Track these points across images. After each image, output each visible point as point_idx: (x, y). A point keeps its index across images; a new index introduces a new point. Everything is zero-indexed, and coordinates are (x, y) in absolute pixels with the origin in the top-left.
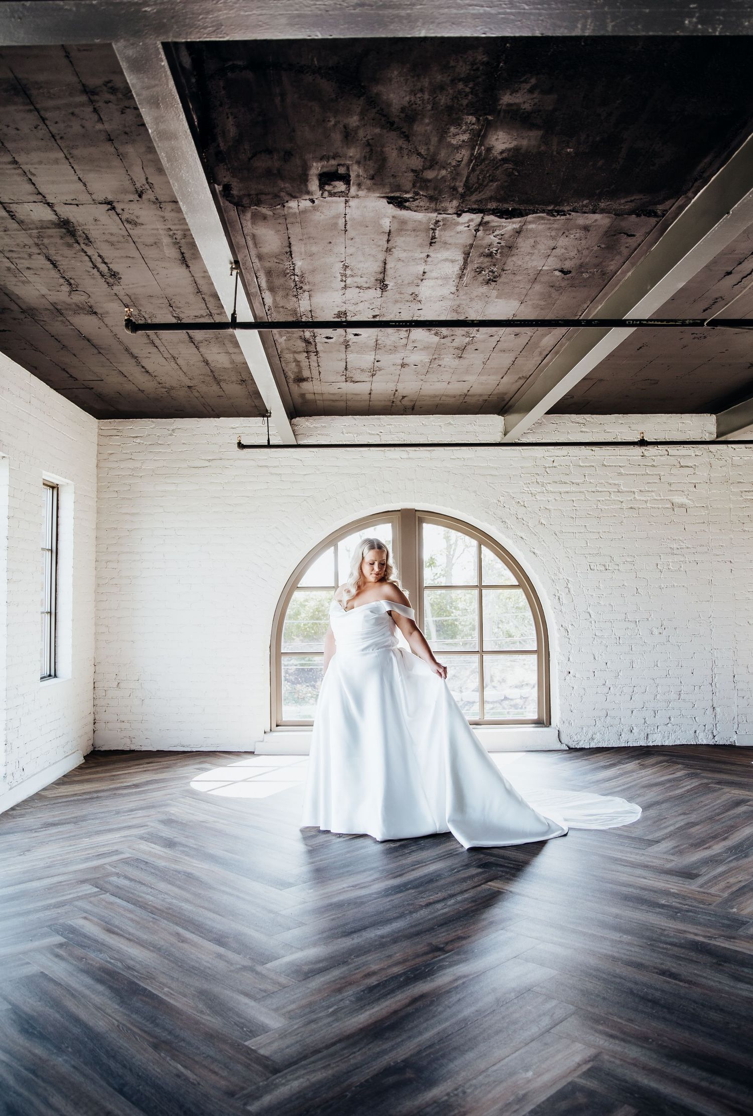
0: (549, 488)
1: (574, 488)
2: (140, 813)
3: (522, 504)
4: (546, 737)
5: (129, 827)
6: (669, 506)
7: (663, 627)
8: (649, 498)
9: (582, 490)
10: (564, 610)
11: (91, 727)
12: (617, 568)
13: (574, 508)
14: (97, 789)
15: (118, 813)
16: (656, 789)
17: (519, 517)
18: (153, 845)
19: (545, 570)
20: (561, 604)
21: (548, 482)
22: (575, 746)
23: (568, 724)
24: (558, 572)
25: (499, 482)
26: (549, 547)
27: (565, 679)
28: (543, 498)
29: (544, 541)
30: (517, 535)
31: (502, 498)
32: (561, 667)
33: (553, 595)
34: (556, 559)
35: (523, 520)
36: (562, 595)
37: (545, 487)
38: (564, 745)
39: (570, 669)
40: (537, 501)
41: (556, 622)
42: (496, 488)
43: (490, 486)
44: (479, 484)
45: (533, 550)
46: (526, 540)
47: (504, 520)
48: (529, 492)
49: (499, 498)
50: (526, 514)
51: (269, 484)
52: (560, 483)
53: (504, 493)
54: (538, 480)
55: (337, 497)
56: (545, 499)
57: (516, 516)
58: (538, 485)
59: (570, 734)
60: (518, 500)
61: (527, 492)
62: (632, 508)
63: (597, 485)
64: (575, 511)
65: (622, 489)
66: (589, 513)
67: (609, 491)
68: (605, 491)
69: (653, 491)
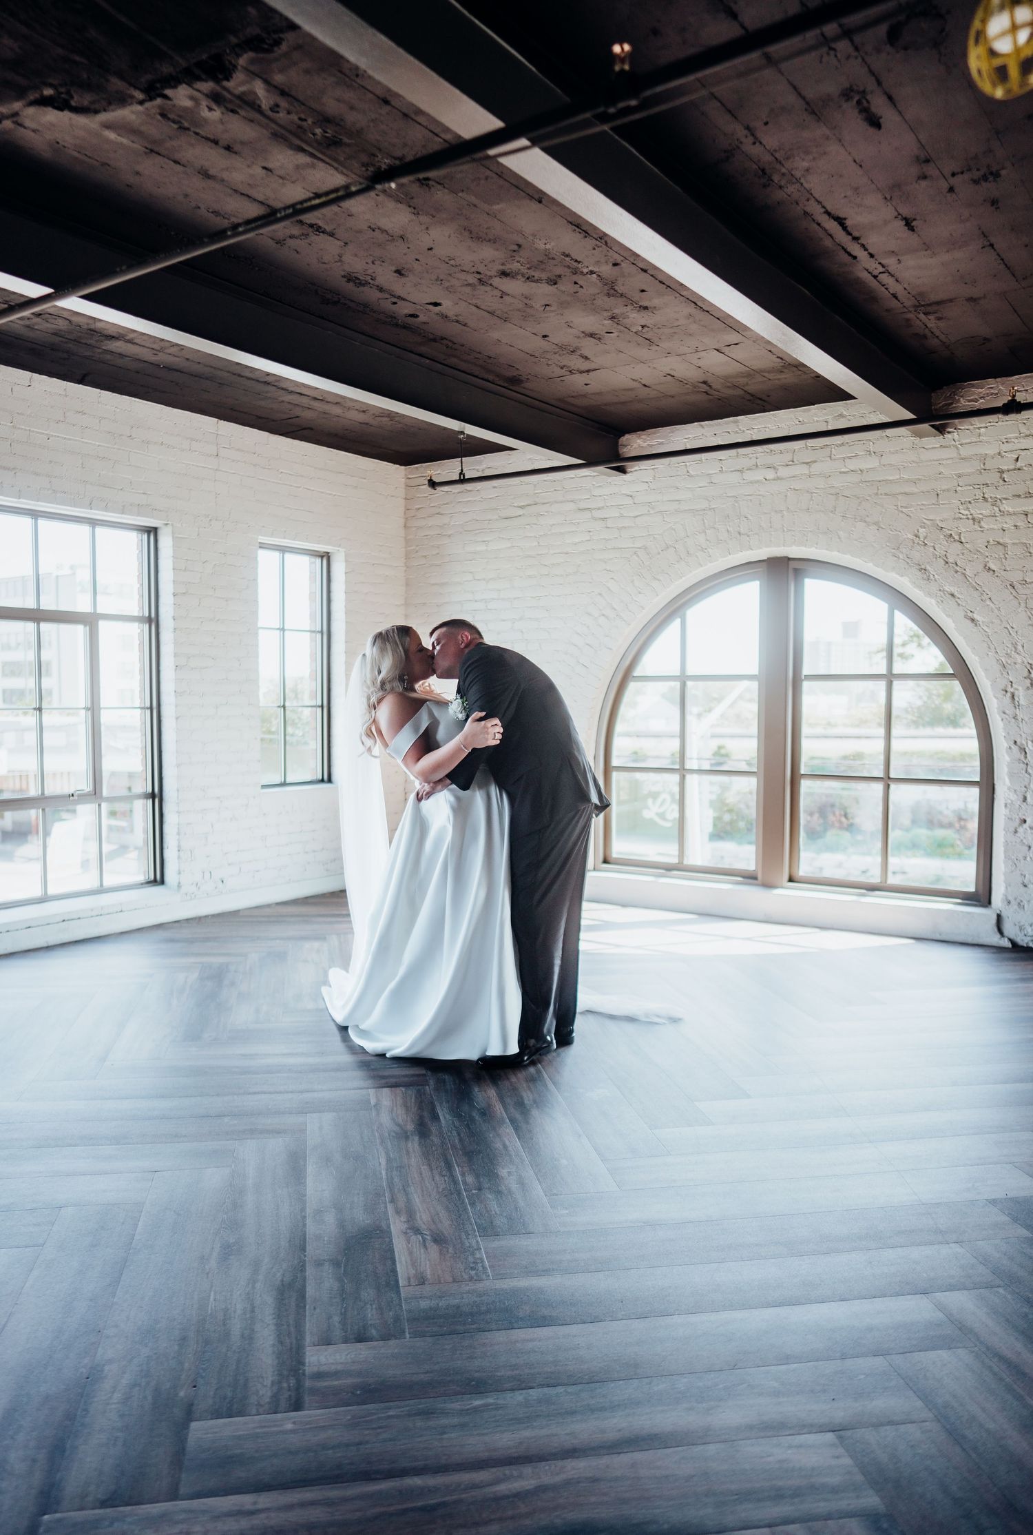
0: (1006, 507)
3: (956, 538)
4: (979, 921)
10: (1020, 716)
17: (951, 560)
19: (989, 648)
20: (1015, 707)
21: (1004, 496)
22: (1027, 943)
23: (1016, 907)
24: (1013, 653)
25: (918, 505)
26: (999, 609)
27: (1016, 832)
28: (992, 526)
29: (990, 599)
30: (944, 590)
31: (921, 530)
32: (1010, 812)
33: (1003, 690)
34: (1010, 629)
35: (956, 564)
36: (1017, 689)
37: (998, 507)
38: (1006, 939)
39: (1024, 815)
40: (982, 531)
41: (1005, 737)
42: (911, 515)
43: (902, 512)
44: (884, 510)
45: (970, 614)
46: (959, 598)
47: (923, 567)
48: (970, 517)
49: (916, 532)
50: (961, 556)
51: (591, 534)
52: (1026, 497)
53: (924, 520)
54: (986, 496)
55: (676, 546)
56: (995, 527)
57: (945, 559)
58: (986, 503)
59: (1019, 923)
60: (950, 532)
61: (965, 517)
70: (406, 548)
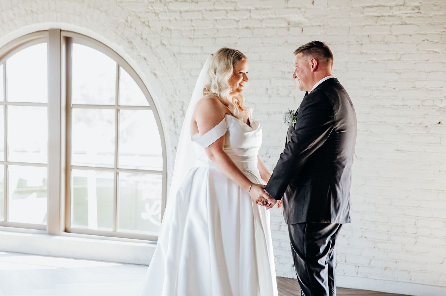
0: (171, 7)
1: (192, 7)
3: (147, 24)
6: (285, 25)
8: (264, 17)
9: (200, 9)
13: (192, 28)
17: (144, 37)
25: (127, 2)
26: (168, 68)
28: (165, 18)
29: (163, 62)
30: (140, 55)
31: (129, 18)
35: (147, 40)
37: (167, 6)
40: (160, 21)
42: (124, 8)
45: (153, 71)
46: (148, 60)
47: (130, 40)
48: (153, 11)
49: (126, 18)
50: (149, 35)
52: (180, 2)
53: (131, 12)
57: (141, 36)
60: (143, 20)
61: (150, 11)
62: (247, 28)
63: (215, 3)
64: (193, 31)
65: (238, 7)
66: (206, 33)
67: (225, 10)
68: (222, 10)
69: (268, 9)
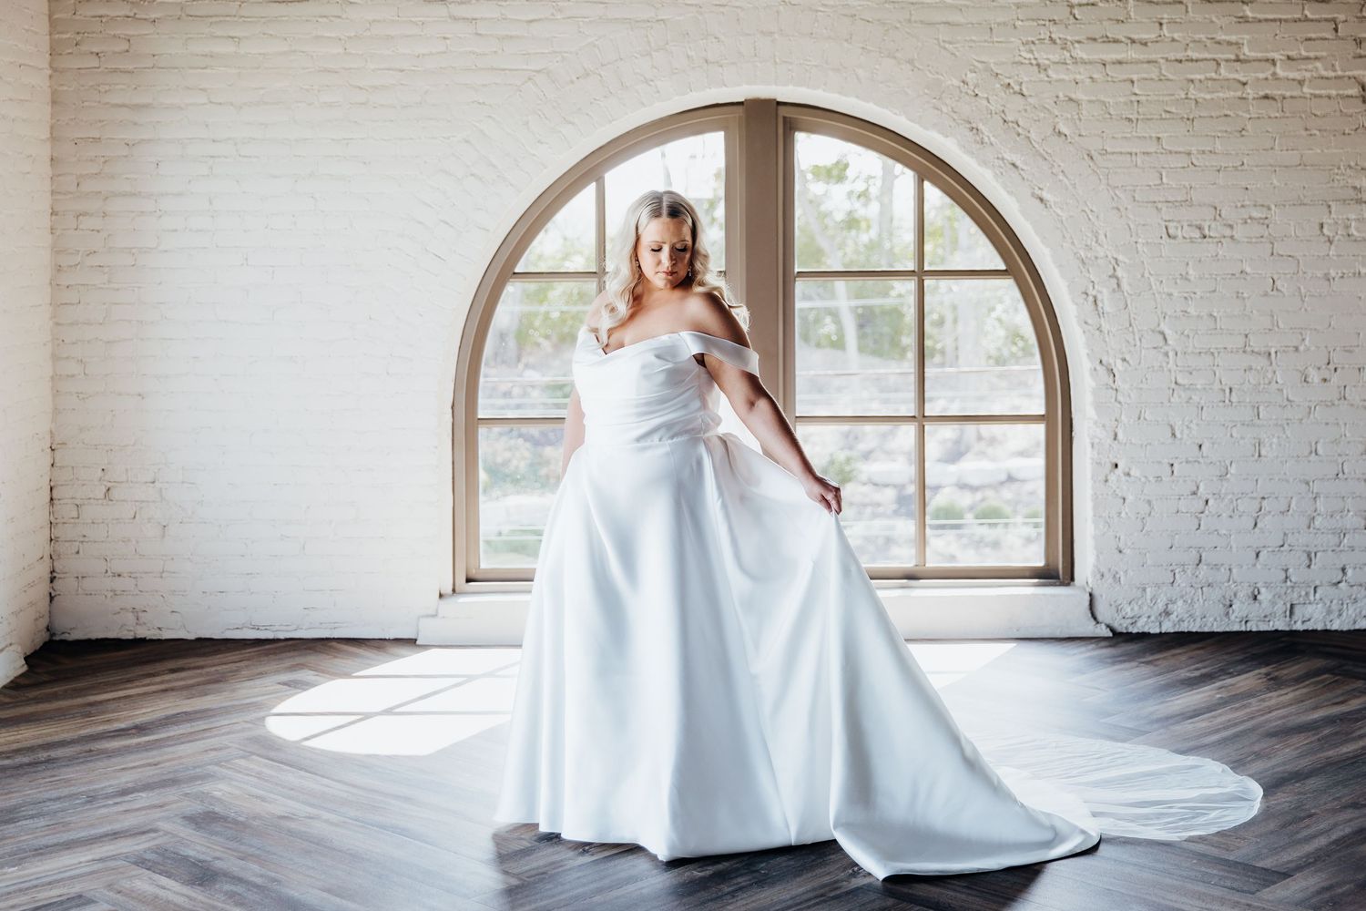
0: (1079, 52)
1: (1132, 53)
2: (144, 799)
3: (1017, 89)
4: (1062, 607)
5: (115, 835)
6: (1355, 91)
7: (1332, 367)
8: (1307, 75)
9: (1153, 57)
10: (1105, 327)
11: (44, 588)
12: (1228, 232)
13: (1134, 98)
14: (49, 739)
15: (92, 799)
16: (1301, 741)
17: (1009, 118)
18: (164, 880)
19: (1064, 237)
20: (1099, 314)
21: (1077, 38)
22: (1126, 628)
23: (1111, 580)
24: (1093, 243)
25: (966, 40)
26: (1074, 186)
27: (1106, 481)
28: (1063, 76)
29: (1062, 172)
30: (1003, 159)
31: (970, 75)
32: (1098, 454)
33: (1083, 293)
34: (1088, 212)
35: (1017, 124)
36: (1101, 292)
37: (1069, 51)
38: (1103, 626)
39: (1116, 457)
40: (1050, 82)
41: (1088, 354)
42: (957, 53)
43: (945, 48)
44: (920, 44)
45: (1038, 192)
46: (1022, 170)
47: (974, 125)
48: (1034, 62)
49: (964, 76)
50: (1023, 112)
51: (448, 41)
52: (1104, 42)
53: (976, 64)
54: (1053, 36)
55: (602, 73)
56: (1066, 78)
57: (1002, 115)
58: (1053, 46)
59: (1115, 602)
60: (1007, 81)
61: (1027, 62)
62: (1266, 97)
63: (1188, 45)
64: (1136, 104)
65: (1244, 54)
66: (1168, 109)
67: (1214, 60)
68: (1206, 59)
69: (1317, 58)
70: (50, 34)
